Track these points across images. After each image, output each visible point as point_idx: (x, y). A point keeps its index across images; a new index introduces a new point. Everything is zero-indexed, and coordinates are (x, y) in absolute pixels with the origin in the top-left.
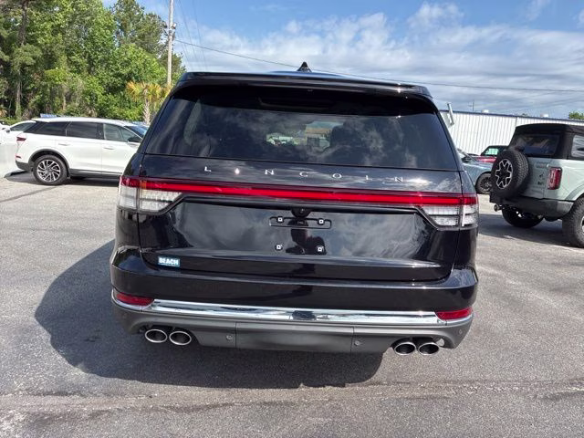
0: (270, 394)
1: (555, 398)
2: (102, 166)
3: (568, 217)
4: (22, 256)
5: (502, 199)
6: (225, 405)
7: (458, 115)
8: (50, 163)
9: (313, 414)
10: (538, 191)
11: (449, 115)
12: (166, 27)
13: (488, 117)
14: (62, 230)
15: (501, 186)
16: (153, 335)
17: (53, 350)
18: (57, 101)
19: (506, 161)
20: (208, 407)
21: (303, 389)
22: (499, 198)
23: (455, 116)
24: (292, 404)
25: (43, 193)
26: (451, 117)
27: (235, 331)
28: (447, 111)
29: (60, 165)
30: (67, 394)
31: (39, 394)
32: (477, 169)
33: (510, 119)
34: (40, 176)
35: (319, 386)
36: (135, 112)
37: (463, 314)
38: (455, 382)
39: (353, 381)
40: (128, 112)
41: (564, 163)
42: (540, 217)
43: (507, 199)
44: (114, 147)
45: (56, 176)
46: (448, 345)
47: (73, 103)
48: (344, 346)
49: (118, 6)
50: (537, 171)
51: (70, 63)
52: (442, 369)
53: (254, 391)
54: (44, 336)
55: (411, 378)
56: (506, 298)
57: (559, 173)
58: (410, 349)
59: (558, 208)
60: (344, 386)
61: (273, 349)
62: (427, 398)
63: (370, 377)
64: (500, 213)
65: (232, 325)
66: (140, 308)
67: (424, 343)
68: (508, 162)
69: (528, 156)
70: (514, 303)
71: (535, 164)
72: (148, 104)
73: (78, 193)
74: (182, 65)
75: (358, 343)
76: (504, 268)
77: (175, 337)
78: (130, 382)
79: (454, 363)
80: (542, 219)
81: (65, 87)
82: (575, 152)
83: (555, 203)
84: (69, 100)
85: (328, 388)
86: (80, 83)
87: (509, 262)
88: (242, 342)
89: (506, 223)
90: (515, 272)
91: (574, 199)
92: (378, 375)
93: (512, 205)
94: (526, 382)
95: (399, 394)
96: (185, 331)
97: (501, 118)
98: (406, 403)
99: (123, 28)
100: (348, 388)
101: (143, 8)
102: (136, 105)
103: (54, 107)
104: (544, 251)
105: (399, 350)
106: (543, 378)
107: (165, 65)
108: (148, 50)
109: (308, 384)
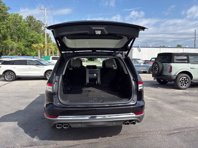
0: (91, 141)
1: (170, 134)
2: (27, 74)
3: (175, 80)
4: (7, 106)
5: (156, 76)
6: (79, 145)
7: (142, 48)
8: (9, 74)
9: (104, 145)
10: (166, 73)
11: (139, 48)
12: (44, 25)
13: (151, 48)
14: (18, 96)
15: (155, 72)
16: (58, 126)
17: (25, 134)
18: (7, 51)
19: (155, 65)
20: (74, 146)
21: (100, 138)
22: (155, 76)
23: (141, 48)
24: (97, 142)
25: (8, 84)
26: (140, 49)
27: (81, 123)
28: (138, 47)
29: (13, 74)
30: (33, 146)
31: (25, 147)
32: (149, 66)
33: (158, 48)
34: (6, 79)
35: (104, 137)
36: (34, 53)
37: (141, 113)
38: (142, 132)
39: (114, 135)
40: (32, 53)
41: (172, 64)
42: (167, 81)
43: (157, 76)
44: (31, 67)
45: (12, 78)
46: (138, 122)
47: (12, 52)
48: (111, 124)
49: (27, 19)
50: (165, 67)
51: (12, 38)
52: (139, 129)
53: (86, 140)
54: (22, 130)
55: (130, 133)
56: (157, 107)
57: (171, 67)
58: (128, 124)
59: (172, 78)
60: (112, 136)
61: (92, 127)
62: (135, 137)
63: (119, 133)
64: (156, 80)
65: (80, 121)
66: (55, 119)
67: (132, 122)
68: (156, 65)
69: (162, 62)
70: (160, 108)
71: (164, 65)
72: (39, 51)
73: (20, 83)
74: (50, 36)
75: (114, 123)
76: (157, 98)
77: (64, 126)
78: (50, 141)
79: (142, 127)
80: (168, 81)
81: (10, 46)
82: (175, 61)
83: (171, 76)
84: (11, 50)
85: (107, 137)
86: (15, 45)
87: (159, 96)
88: (83, 126)
89: (158, 83)
90: (160, 99)
91: (176, 75)
92: (121, 133)
93: (159, 78)
94: (162, 131)
95: (127, 137)
96: (67, 124)
97: (155, 48)
98: (129, 139)
99: (30, 25)
100: (113, 137)
101: (36, 19)
102: (35, 51)
103: (6, 53)
104: (169, 91)
105: (125, 124)
106: (167, 129)
107: (44, 37)
108: (38, 32)
109: (102, 137)
